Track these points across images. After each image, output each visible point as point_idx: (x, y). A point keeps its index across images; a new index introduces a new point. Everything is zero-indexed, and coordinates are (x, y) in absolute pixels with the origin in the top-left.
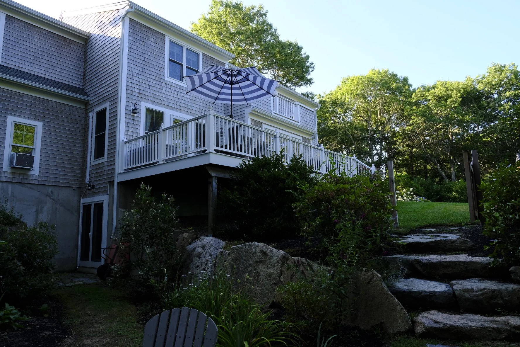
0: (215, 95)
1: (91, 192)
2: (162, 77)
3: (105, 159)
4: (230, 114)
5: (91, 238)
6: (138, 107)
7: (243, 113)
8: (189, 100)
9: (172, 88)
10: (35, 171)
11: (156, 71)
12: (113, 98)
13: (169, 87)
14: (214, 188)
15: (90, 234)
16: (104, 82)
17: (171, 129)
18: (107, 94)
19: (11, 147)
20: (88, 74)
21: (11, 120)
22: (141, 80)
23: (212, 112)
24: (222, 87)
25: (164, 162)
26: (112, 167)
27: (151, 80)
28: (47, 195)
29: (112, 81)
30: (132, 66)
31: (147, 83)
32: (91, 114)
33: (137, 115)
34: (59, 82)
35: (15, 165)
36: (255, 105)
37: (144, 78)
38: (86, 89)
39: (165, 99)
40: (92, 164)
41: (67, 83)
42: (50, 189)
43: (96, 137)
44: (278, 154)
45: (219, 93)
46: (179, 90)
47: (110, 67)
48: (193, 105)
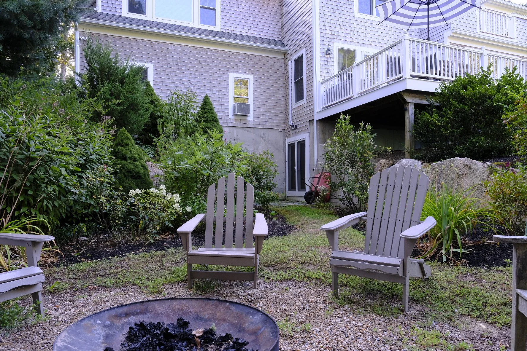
0: (409, 21)
1: (293, 132)
2: (352, 14)
3: (304, 102)
4: (427, 37)
5: (296, 171)
6: (331, 48)
7: (441, 38)
8: (380, 34)
9: (363, 24)
10: (251, 117)
11: (346, 9)
12: (308, 44)
13: (359, 23)
14: (410, 114)
15: (295, 168)
16: (299, 30)
17: (364, 63)
18: (303, 41)
19: (233, 98)
20: (285, 26)
21: (232, 76)
22: (332, 22)
23: (407, 37)
24: (417, 10)
25: (359, 95)
26: (311, 107)
27: (342, 20)
28: (261, 137)
29: (306, 27)
30: (324, 9)
31: (338, 23)
32: (289, 62)
33: (330, 56)
34: (262, 38)
35: (237, 113)
36: (456, 26)
37: (335, 18)
38: (284, 40)
39: (355, 37)
40: (293, 108)
41: (269, 38)
42: (263, 131)
43: (295, 83)
44: (485, 69)
45: (414, 18)
46: (369, 25)
47: (304, 14)
48: (384, 38)
